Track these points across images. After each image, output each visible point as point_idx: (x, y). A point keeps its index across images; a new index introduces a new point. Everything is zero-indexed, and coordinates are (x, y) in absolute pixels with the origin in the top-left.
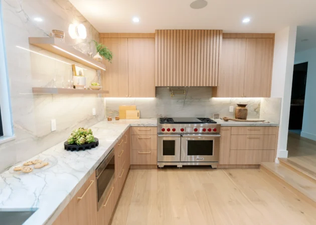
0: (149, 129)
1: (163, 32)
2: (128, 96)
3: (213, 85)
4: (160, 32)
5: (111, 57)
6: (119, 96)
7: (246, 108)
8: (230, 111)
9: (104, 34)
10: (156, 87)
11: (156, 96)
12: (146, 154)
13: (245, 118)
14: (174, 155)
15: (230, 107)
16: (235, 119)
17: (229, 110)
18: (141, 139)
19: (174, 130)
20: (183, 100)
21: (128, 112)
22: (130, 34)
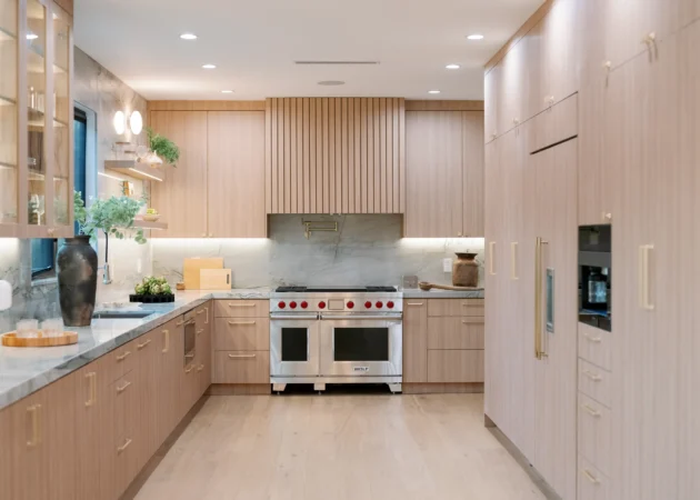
0: (251, 303)
1: (281, 102)
2: (207, 236)
3: (396, 211)
4: (275, 103)
5: (177, 157)
6: (185, 235)
7: (474, 261)
8: (445, 270)
9: (157, 102)
10: (269, 216)
11: (268, 237)
12: (246, 359)
13: (474, 285)
14: (305, 359)
15: (446, 260)
16: (451, 286)
17: (442, 268)
18: (236, 325)
19: (304, 305)
20: (333, 245)
21: (204, 273)
22: (212, 102)
